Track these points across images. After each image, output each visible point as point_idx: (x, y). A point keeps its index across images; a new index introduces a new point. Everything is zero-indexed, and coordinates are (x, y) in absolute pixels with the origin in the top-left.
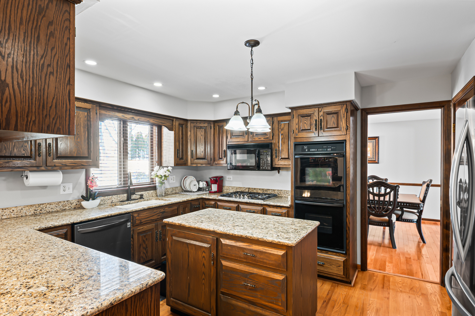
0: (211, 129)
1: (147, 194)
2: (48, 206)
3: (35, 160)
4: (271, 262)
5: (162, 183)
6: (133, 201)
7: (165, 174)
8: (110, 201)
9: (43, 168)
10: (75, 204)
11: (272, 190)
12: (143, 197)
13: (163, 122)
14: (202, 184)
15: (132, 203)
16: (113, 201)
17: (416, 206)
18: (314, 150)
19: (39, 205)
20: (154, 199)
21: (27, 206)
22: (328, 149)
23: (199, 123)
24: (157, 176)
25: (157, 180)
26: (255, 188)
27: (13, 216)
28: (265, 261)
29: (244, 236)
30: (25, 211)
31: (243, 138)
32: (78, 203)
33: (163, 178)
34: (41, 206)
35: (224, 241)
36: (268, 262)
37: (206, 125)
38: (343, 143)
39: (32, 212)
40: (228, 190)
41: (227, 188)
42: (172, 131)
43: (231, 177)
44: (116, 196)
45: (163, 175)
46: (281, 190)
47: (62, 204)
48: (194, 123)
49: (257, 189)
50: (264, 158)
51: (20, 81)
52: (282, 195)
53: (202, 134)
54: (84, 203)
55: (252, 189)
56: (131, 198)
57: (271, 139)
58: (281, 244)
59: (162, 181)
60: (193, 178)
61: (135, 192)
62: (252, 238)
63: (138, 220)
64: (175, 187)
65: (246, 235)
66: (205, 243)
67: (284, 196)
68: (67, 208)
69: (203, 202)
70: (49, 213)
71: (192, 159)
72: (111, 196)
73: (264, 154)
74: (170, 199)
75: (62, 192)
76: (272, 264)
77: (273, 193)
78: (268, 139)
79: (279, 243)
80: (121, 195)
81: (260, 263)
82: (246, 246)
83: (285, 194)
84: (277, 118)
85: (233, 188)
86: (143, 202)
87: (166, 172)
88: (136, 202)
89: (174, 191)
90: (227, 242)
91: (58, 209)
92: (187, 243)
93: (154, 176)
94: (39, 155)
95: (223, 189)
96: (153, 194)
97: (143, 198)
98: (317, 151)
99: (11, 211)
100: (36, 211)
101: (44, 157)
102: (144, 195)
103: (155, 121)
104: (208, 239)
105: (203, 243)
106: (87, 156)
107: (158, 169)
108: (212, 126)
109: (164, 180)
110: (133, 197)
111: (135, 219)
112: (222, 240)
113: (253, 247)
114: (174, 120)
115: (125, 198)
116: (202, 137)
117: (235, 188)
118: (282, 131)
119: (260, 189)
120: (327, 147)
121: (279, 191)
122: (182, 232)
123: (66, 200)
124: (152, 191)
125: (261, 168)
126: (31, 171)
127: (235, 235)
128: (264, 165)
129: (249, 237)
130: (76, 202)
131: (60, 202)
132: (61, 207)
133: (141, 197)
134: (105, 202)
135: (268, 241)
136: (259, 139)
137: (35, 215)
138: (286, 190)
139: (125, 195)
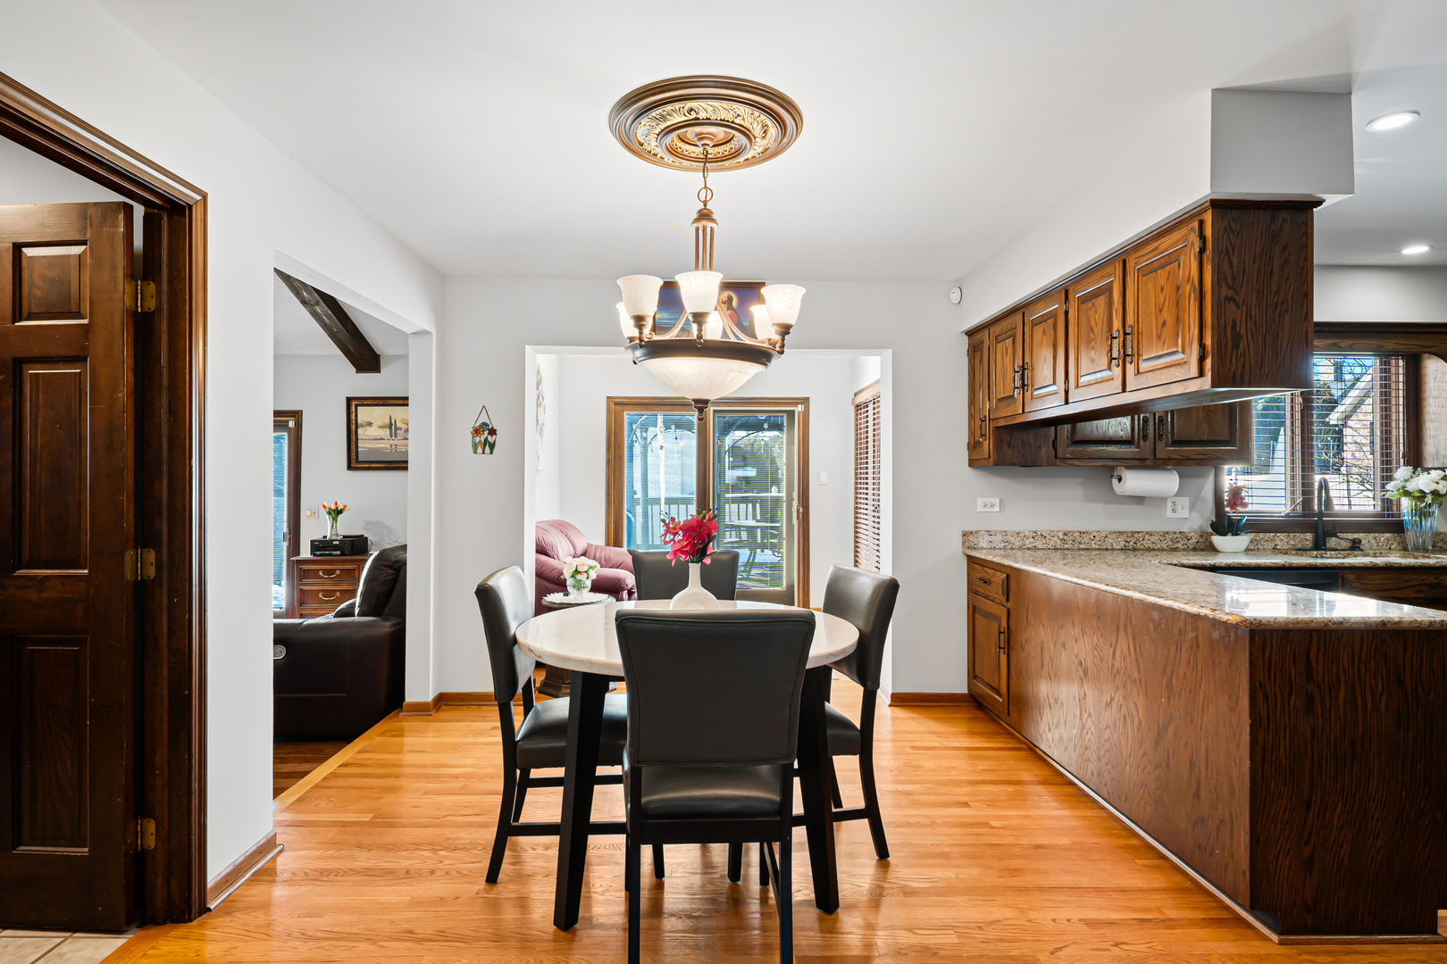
1: (1373, 542)
2: (1147, 537)
3: (1138, 447)
5: (1423, 514)
6: (1333, 552)
7: (1434, 487)
8: (1271, 545)
9: (1149, 463)
10: (1194, 540)
12: (1359, 547)
13: (1428, 343)
15: (1328, 556)
16: (1278, 547)
19: (1133, 533)
20: (1396, 552)
21: (1115, 532)
24: (1407, 493)
25: (1406, 504)
27: (1094, 546)
30: (1111, 541)
32: (1201, 540)
33: (1429, 499)
34: (1136, 535)
39: (1122, 544)
44: (1284, 534)
45: (1427, 491)
47: (1171, 536)
51: (1254, 329)
54: (1217, 540)
56: (1325, 545)
59: (1425, 507)
61: (1337, 531)
68: (1179, 545)
70: (1149, 550)
72: (1272, 534)
75: (1169, 514)
80: (1298, 534)
86: (1361, 560)
87: (1437, 483)
88: (1341, 556)
91: (1165, 546)
93: (1395, 493)
94: (1145, 437)
96: (1393, 544)
97: (1362, 550)
99: (1092, 537)
100: (1127, 544)
101: (1152, 442)
102: (1363, 542)
103: (1402, 344)
106: (1228, 439)
107: (1410, 474)
109: (1430, 505)
110: (1332, 542)
115: (1308, 543)
123: (1178, 530)
124: (1388, 535)
126: (1129, 467)
130: (1196, 536)
131: (1167, 533)
132: (1170, 543)
133: (1356, 546)
134: (1259, 546)
137: (1125, 549)
139: (1309, 536)
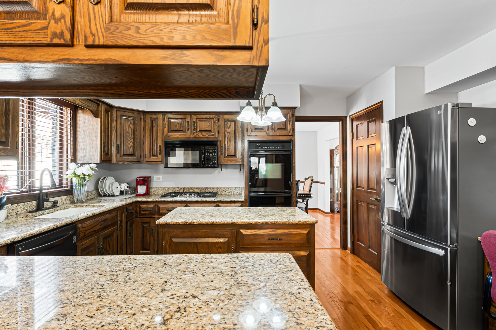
0: (141, 120)
4: (297, 242)
6: (48, 210)
7: (89, 172)
8: (15, 212)
11: (211, 188)
12: (57, 205)
13: (89, 105)
14: (124, 187)
15: (46, 213)
16: (19, 213)
17: (309, 196)
18: (267, 147)
20: (73, 207)
22: (279, 147)
23: (127, 113)
26: (192, 188)
28: (291, 242)
29: (270, 222)
31: (185, 134)
35: (244, 232)
36: (293, 242)
37: (135, 115)
38: (290, 142)
40: (157, 192)
41: (156, 189)
42: (98, 118)
43: (161, 177)
44: (22, 204)
45: (87, 175)
46: (221, 188)
48: (121, 111)
49: (194, 188)
50: (210, 155)
52: (222, 193)
53: (130, 125)
55: (187, 189)
56: (43, 207)
57: (217, 136)
58: (307, 223)
60: (113, 180)
61: (48, 197)
62: (278, 223)
63: (82, 232)
64: (90, 191)
65: (271, 221)
66: (220, 238)
67: (224, 193)
69: (137, 206)
71: (118, 155)
72: (16, 205)
73: (210, 151)
74: (102, 205)
76: (298, 243)
77: (211, 191)
78: (213, 136)
79: (305, 223)
80: (29, 202)
81: (285, 245)
82: (271, 232)
83: (224, 191)
84: (223, 116)
85: (163, 189)
86: (59, 212)
88: (51, 212)
89: (89, 196)
90: (249, 232)
92: (196, 242)
93: (71, 175)
95: (150, 191)
96: (69, 200)
97: (58, 207)
98: (269, 149)
102: (58, 202)
103: (82, 102)
104: (225, 233)
105: (218, 238)
106: (4, 140)
107: (76, 166)
108: (142, 117)
110: (46, 204)
111: (79, 231)
112: (242, 231)
113: (278, 231)
114: (101, 104)
115: (34, 207)
116: (130, 130)
117: (166, 189)
118: (228, 129)
119: (197, 188)
120: (277, 145)
121: (219, 188)
122: (187, 231)
124: (66, 197)
125: (207, 165)
127: (259, 223)
128: (210, 162)
129: (275, 223)
133: (55, 204)
135: (294, 223)
136: (204, 135)
138: (225, 188)
139: (34, 203)
